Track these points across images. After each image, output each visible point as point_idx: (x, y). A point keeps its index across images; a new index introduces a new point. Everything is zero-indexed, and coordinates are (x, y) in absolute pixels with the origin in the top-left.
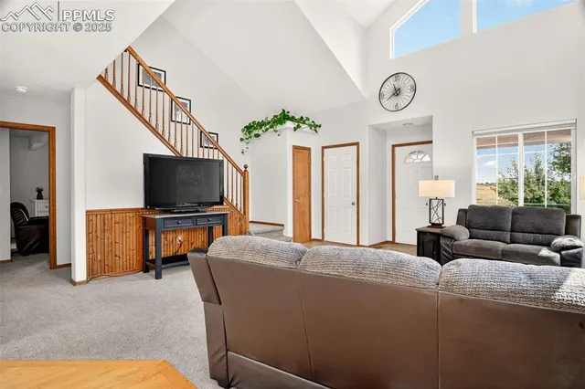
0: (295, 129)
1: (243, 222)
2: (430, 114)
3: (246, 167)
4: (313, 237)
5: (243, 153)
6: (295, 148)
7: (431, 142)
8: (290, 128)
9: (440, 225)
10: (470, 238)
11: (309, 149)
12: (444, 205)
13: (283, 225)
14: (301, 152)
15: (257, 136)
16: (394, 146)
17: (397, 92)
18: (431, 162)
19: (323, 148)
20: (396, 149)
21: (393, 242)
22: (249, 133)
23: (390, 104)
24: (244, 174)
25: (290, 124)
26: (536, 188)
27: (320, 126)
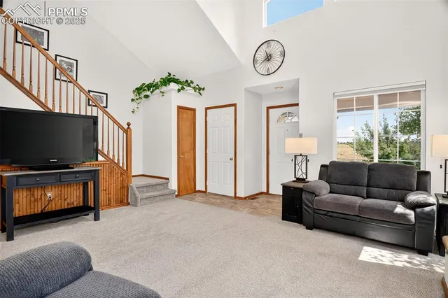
0: (179, 91)
1: (125, 177)
2: (297, 78)
3: (129, 124)
4: (197, 189)
5: (133, 112)
6: (180, 108)
7: (297, 105)
8: (175, 90)
9: (304, 179)
10: (330, 192)
11: (194, 110)
12: (307, 161)
13: (168, 179)
14: (186, 113)
15: (147, 97)
16: (268, 108)
17: (268, 58)
18: (298, 122)
19: (207, 109)
20: (271, 110)
21: (267, 193)
22: (139, 94)
23: (262, 68)
24: (127, 131)
25: (173, 86)
26: (385, 146)
27: (203, 89)
